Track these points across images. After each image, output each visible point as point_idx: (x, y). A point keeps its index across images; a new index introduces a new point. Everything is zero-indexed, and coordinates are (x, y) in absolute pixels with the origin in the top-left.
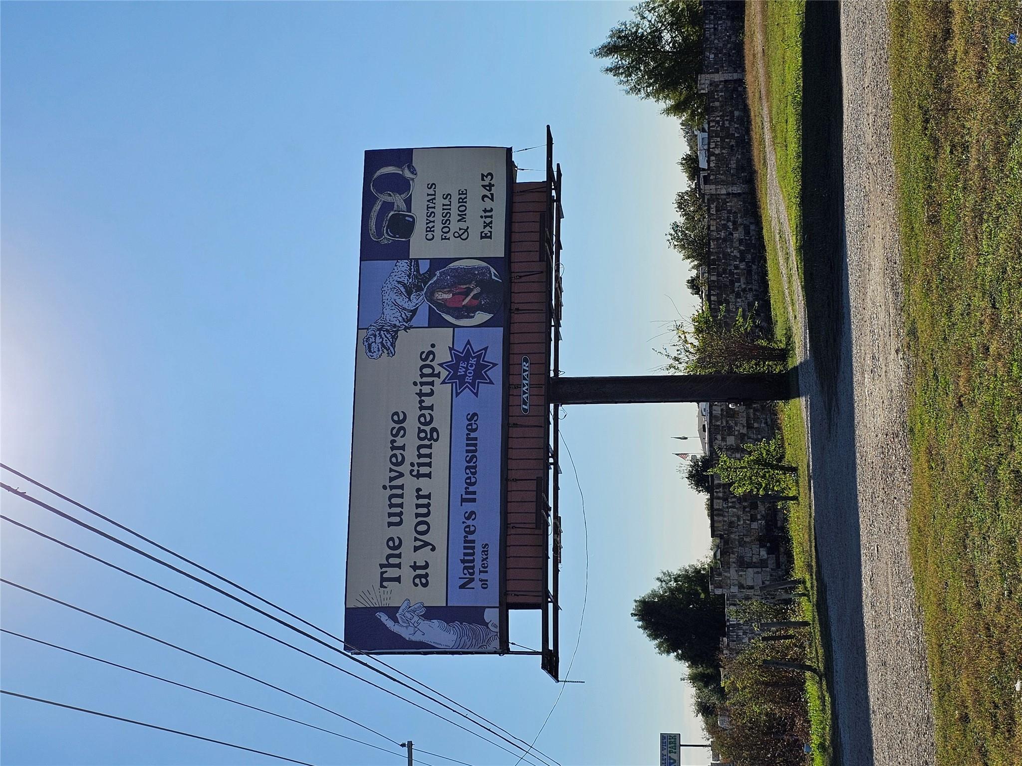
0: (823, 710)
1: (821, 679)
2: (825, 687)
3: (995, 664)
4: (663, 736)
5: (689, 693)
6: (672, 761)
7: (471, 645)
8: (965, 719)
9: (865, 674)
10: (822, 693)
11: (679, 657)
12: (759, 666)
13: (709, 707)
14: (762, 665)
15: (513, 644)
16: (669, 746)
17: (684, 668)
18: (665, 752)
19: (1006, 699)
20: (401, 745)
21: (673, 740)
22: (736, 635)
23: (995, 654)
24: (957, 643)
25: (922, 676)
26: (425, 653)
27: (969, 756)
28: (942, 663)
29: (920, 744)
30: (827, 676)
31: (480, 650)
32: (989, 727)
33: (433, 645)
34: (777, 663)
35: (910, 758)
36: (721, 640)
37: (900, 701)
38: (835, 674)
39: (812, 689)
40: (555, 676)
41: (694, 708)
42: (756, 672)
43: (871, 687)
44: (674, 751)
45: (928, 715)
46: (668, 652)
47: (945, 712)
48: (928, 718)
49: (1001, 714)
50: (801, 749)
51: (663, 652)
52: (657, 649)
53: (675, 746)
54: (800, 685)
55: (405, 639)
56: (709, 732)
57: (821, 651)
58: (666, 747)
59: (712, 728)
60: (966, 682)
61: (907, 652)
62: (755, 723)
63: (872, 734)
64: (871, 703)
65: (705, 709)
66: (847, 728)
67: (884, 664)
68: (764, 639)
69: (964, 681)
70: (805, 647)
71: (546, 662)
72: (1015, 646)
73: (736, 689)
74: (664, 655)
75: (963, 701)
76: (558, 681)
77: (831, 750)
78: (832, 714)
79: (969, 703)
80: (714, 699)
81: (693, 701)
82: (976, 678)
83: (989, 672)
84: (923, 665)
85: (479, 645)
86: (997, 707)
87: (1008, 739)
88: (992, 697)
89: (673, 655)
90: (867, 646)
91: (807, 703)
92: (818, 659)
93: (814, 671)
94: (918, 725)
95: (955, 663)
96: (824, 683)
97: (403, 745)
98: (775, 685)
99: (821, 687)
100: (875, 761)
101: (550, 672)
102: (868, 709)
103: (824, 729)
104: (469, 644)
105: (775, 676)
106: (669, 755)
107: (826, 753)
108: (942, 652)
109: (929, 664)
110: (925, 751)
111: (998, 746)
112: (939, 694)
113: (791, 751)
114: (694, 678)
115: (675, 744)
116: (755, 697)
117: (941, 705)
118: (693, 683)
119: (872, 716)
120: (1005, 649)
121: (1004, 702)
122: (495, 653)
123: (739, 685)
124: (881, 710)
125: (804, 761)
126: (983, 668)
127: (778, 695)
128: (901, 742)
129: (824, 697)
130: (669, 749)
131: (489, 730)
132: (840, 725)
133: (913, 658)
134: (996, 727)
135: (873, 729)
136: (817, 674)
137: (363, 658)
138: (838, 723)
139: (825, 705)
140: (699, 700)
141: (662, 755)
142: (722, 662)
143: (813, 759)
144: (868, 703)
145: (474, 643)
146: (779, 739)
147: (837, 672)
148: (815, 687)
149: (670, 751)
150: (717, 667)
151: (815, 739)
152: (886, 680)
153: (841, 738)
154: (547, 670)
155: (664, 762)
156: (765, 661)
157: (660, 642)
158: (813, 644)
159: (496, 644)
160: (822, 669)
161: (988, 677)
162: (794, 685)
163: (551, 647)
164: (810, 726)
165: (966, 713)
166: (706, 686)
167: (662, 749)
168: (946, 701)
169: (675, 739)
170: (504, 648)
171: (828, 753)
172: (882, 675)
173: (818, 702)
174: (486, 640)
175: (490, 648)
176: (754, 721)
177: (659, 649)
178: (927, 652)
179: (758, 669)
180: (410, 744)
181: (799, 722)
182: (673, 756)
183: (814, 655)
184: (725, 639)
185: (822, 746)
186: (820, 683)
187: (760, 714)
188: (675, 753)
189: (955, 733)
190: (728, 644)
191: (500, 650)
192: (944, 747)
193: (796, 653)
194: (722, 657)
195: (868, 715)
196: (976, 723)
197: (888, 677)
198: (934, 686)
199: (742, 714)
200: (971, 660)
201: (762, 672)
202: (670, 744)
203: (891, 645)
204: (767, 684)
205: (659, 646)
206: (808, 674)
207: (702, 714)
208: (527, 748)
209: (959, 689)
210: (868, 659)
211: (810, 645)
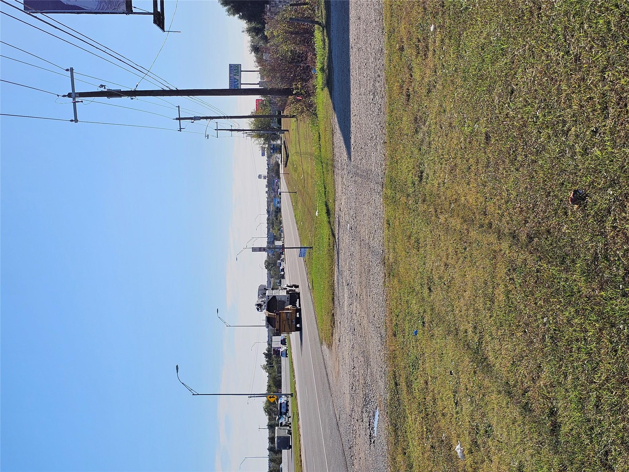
0: (324, 48)
1: (323, 29)
2: (325, 34)
3: (420, 15)
4: (231, 66)
5: (247, 39)
6: (236, 80)
7: (108, 8)
8: (402, 49)
9: (348, 25)
10: (324, 37)
11: (241, 18)
12: (288, 22)
13: (258, 48)
14: (289, 22)
15: (134, 7)
16: (234, 71)
17: (243, 24)
18: (232, 75)
19: (424, 36)
20: (66, 70)
21: (237, 68)
22: (275, 3)
23: (421, 10)
24: (401, 3)
25: (380, 25)
26: (78, 13)
27: (402, 70)
28: (392, 16)
29: (376, 65)
30: (327, 27)
31: (113, 11)
32: (415, 53)
33: (82, 7)
34: (298, 20)
35: (370, 74)
36: (265, 6)
37: (367, 40)
38: (331, 26)
39: (318, 35)
40: (162, 28)
41: (249, 49)
42: (286, 25)
43: (351, 32)
44: (237, 74)
45: (382, 48)
46: (234, 15)
47: (391, 46)
48: (382, 50)
49: (422, 45)
50: (311, 71)
51: (231, 14)
52: (227, 12)
53: (238, 72)
54: (311, 33)
55: (64, 4)
56: (258, 63)
57: (324, 12)
58: (232, 72)
59: (260, 61)
60: (404, 27)
61: (372, 10)
62: (284, 57)
63: (350, 61)
64: (351, 42)
65: (256, 49)
66: (337, 58)
67: (359, 18)
68: (291, 5)
69: (403, 27)
70: (315, 10)
71: (156, 19)
72: (432, 4)
73: (274, 36)
74: (232, 16)
75: (401, 39)
76: (164, 31)
77: (327, 71)
78: (329, 50)
79: (405, 40)
80: (261, 43)
81: (249, 44)
82: (409, 24)
83: (417, 21)
84: (381, 18)
85: (113, 8)
86: (420, 41)
87: (424, 59)
88: (417, 36)
89: (237, 16)
90: (350, 8)
91: (315, 44)
92: (322, 17)
93: (319, 24)
94: (376, 54)
95: (398, 16)
96: (325, 32)
97: (67, 70)
98: (297, 33)
99: (323, 34)
100: (351, 77)
101: (159, 25)
102: (349, 46)
103: (324, 59)
104: (106, 7)
105: (297, 28)
106: (234, 77)
107: (324, 73)
108: (392, 10)
109: (384, 17)
110: (379, 69)
111: (419, 64)
112: (388, 35)
113: (305, 73)
114: (249, 30)
115: (238, 70)
116: (285, 41)
117: (389, 42)
118: (249, 33)
119: (351, 50)
120: (427, 6)
121: (424, 38)
122: (123, 13)
123: (275, 34)
124: (356, 46)
125: (312, 78)
126: (414, 18)
127: (298, 40)
128: (366, 64)
129: (325, 40)
130: (234, 73)
131: (120, 60)
132: (333, 56)
133: (376, 14)
134: (418, 53)
135: (351, 58)
136: (321, 26)
137: (39, 15)
138: (332, 55)
139: (325, 45)
140: (253, 44)
141: (230, 77)
142: (266, 20)
143: (317, 77)
144: (349, 43)
145: (109, 6)
146: (298, 66)
147: (332, 24)
148: (320, 34)
149: (235, 74)
150: (264, 23)
151: (319, 65)
152: (360, 28)
153: (333, 64)
154: (157, 24)
155: (231, 81)
156: (291, 19)
157: (229, 8)
158: (320, 8)
159: (124, 8)
160: (324, 23)
161: (416, 23)
162: (308, 33)
163: (159, 10)
164: (316, 58)
165: (403, 46)
166: (257, 35)
167: (230, 73)
168: (392, 39)
169: (238, 67)
170: (129, 10)
171: (326, 73)
172: (357, 25)
173: (321, 43)
174: (117, 5)
175: (120, 10)
176: (284, 56)
177: (228, 13)
178: (384, 10)
179: (287, 24)
180: (72, 70)
181: (310, 55)
182: (236, 77)
183: (320, 15)
184: (268, 6)
185: (322, 69)
186: (323, 31)
187: (287, 51)
188: (238, 75)
189: (396, 58)
190: (270, 9)
191: (127, 12)
192: (389, 66)
193: (309, 13)
194: (266, 17)
195: (349, 49)
196: (408, 51)
197: (361, 26)
198: (386, 30)
199: (277, 52)
200: (407, 13)
201: (290, 25)
202: (235, 70)
203: (364, 6)
204: (292, 33)
205: (228, 11)
206: (316, 26)
207: (255, 52)
208: (146, 72)
209: (400, 31)
210: (350, 15)
211: (318, 8)
